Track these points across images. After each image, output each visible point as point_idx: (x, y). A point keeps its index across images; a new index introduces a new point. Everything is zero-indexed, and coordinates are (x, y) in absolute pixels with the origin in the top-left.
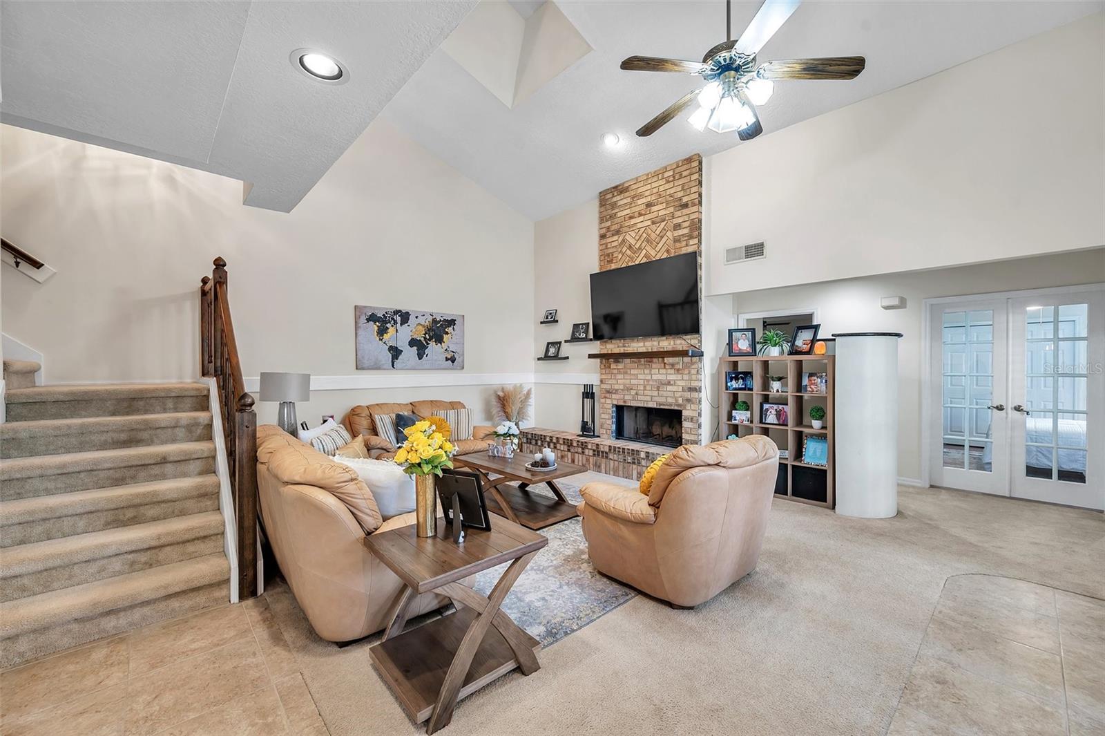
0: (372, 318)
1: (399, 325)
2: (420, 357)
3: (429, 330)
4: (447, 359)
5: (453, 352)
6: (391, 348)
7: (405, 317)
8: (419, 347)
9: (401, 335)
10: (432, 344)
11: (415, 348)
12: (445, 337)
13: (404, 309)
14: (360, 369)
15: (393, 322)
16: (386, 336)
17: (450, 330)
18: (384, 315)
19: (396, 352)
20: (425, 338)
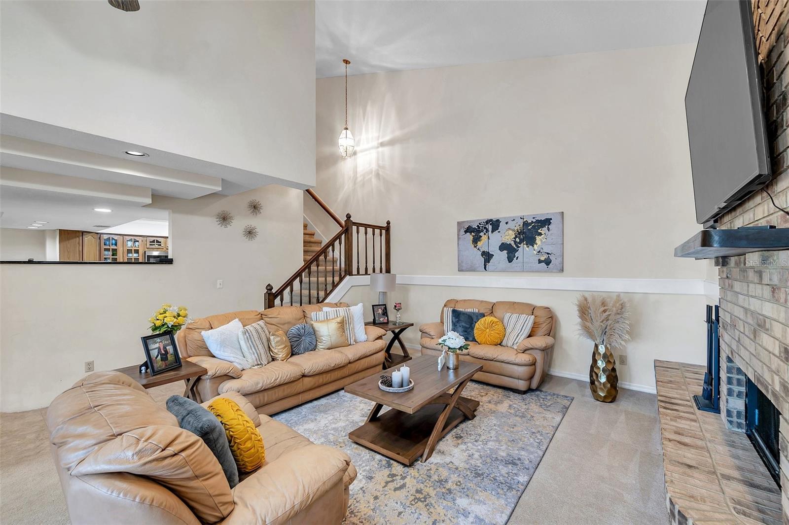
0: (469, 230)
1: (490, 232)
2: (510, 260)
3: (519, 233)
4: (540, 261)
5: (548, 254)
6: (484, 254)
7: (495, 225)
8: (510, 250)
9: (492, 241)
10: (523, 247)
11: (505, 252)
12: (538, 238)
13: (494, 217)
14: (461, 271)
15: (485, 231)
16: (479, 244)
17: (543, 231)
18: (478, 226)
19: (487, 257)
20: (515, 242)
